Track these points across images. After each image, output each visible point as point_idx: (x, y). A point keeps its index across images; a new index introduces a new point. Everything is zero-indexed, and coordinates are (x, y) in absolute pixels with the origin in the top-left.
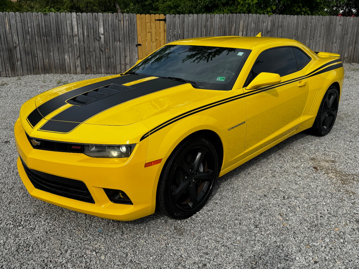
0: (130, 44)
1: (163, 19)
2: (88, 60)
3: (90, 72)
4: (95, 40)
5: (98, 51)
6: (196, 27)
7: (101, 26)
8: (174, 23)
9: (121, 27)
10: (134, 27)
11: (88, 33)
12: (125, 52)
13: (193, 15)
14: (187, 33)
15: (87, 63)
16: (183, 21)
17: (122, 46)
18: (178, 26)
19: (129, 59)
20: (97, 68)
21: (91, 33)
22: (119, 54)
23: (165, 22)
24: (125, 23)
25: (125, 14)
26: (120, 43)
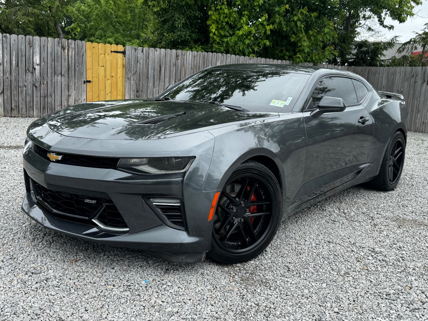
0: (76, 80)
1: (122, 51)
2: (15, 98)
3: (17, 115)
4: (27, 71)
5: (30, 87)
6: (164, 64)
7: (37, 54)
8: (136, 58)
9: (64, 57)
10: (83, 58)
11: (17, 62)
12: (69, 89)
13: (159, 49)
14: (153, 71)
15: (13, 102)
16: (147, 56)
17: (64, 80)
18: (141, 61)
19: (74, 99)
20: (27, 109)
21: (21, 62)
22: (59, 92)
23: (124, 55)
24: (71, 52)
25: (71, 40)
26: (62, 78)
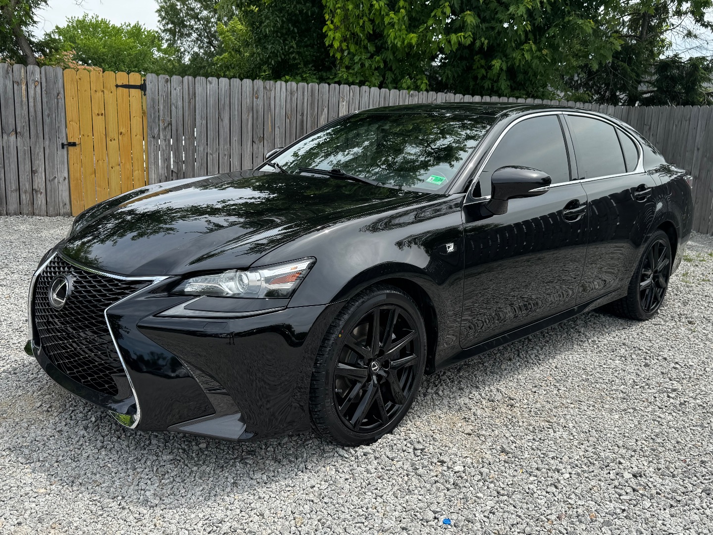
0: (47, 143)
1: (139, 84)
6: (227, 108)
8: (167, 96)
9: (20, 99)
10: (58, 99)
12: (33, 160)
13: (217, 80)
14: (204, 122)
16: (191, 92)
17: (22, 145)
18: (180, 104)
19: (44, 178)
22: (14, 166)
23: (143, 93)
24: (33, 89)
25: (32, 66)
26: (19, 139)
